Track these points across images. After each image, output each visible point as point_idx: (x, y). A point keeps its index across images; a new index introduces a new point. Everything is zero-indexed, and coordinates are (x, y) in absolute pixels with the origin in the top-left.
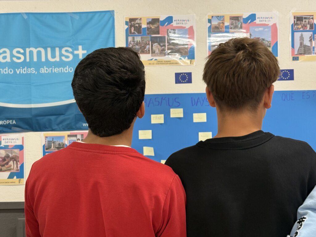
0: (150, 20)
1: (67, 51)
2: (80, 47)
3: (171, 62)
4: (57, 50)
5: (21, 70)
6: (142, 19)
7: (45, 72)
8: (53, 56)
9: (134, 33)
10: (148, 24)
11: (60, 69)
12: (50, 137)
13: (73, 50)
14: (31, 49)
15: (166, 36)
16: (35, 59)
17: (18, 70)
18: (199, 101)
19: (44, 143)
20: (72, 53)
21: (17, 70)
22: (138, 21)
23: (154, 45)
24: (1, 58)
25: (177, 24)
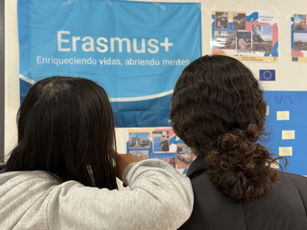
0: (237, 15)
1: (153, 43)
2: (166, 39)
3: (256, 59)
4: (143, 41)
5: (105, 61)
6: (229, 14)
7: (131, 64)
8: (139, 48)
9: (220, 27)
10: (235, 18)
11: (146, 61)
13: (160, 42)
14: (117, 39)
15: (252, 32)
16: (121, 50)
18: (282, 98)
20: (158, 45)
21: (100, 60)
22: (224, 15)
23: (240, 40)
24: (84, 47)
25: (262, 20)
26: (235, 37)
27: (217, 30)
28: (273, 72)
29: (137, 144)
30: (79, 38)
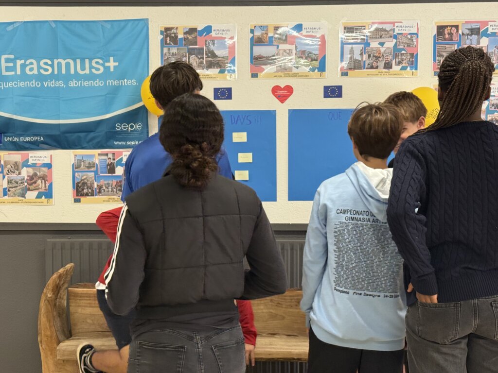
0: (187, 30)
1: (97, 63)
2: (112, 59)
3: (210, 76)
4: (87, 61)
5: (49, 82)
6: (179, 29)
7: (74, 85)
8: (83, 69)
9: (170, 44)
10: (185, 33)
11: (90, 82)
12: (80, 155)
13: (104, 62)
14: (60, 60)
15: (205, 47)
16: (64, 72)
17: (46, 83)
18: (239, 119)
19: (73, 162)
20: (103, 65)
21: (44, 83)
22: (174, 31)
23: (191, 57)
24: (27, 69)
25: (216, 34)
26: (186, 53)
27: (165, 47)
28: (230, 90)
29: (82, 166)
30: (23, 61)
